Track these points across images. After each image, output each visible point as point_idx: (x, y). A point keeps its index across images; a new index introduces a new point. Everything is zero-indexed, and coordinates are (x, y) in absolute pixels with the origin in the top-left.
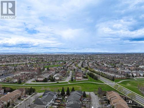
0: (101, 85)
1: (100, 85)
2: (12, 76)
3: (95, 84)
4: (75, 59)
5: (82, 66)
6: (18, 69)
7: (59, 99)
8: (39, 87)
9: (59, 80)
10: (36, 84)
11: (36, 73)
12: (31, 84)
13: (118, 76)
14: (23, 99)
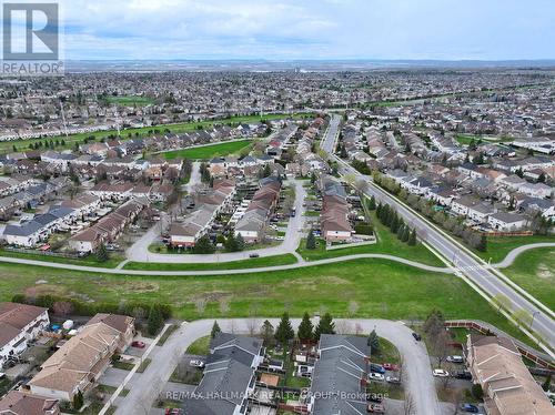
0: (433, 278)
1: (427, 277)
2: (67, 218)
3: (408, 268)
4: (309, 103)
5: (342, 151)
6: (84, 171)
7: (274, 367)
8: (183, 281)
9: (256, 244)
10: (169, 267)
11: (158, 195)
12: (148, 266)
13: (501, 223)
14: (127, 358)
